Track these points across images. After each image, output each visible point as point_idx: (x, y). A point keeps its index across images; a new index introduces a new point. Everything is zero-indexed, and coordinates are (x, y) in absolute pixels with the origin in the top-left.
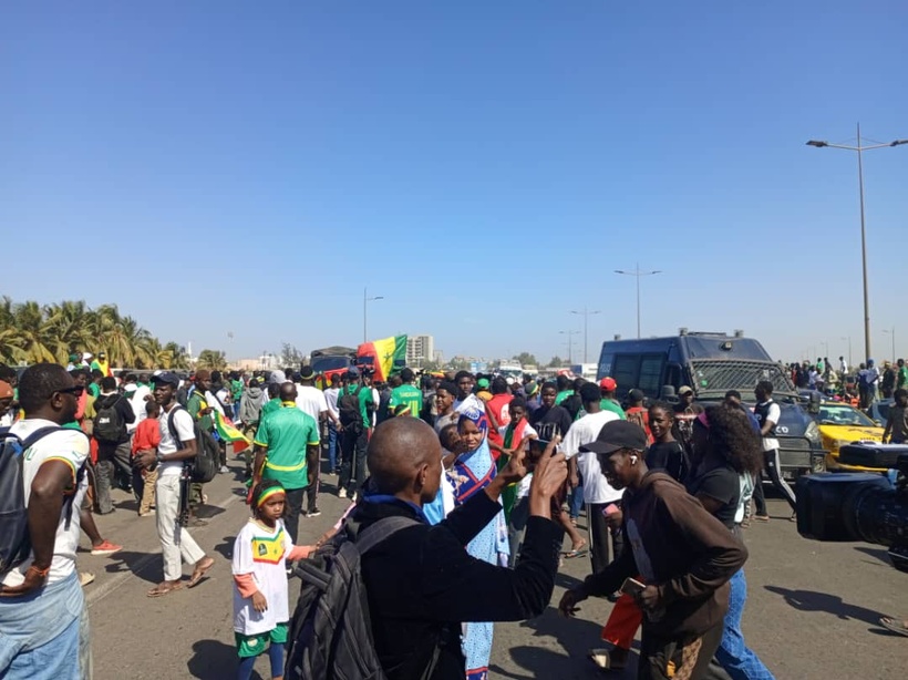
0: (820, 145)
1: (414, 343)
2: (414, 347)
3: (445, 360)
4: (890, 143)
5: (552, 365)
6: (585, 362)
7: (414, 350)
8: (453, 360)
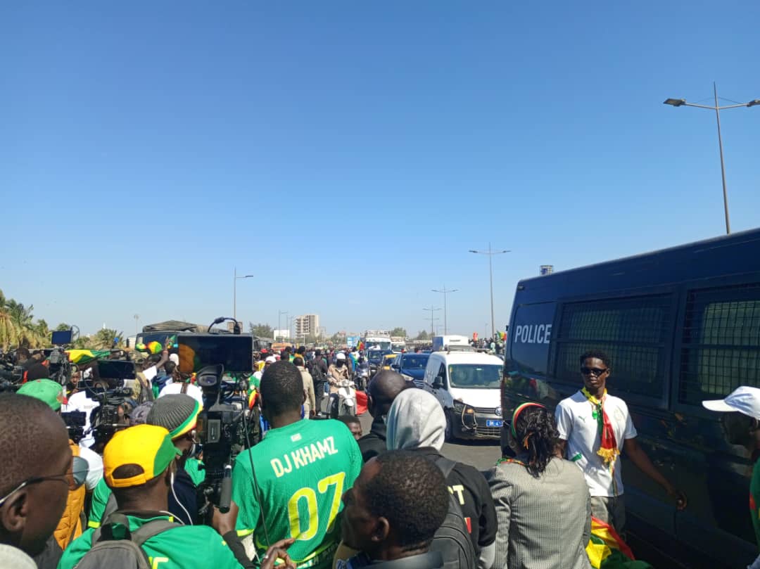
0: (679, 103)
1: (302, 322)
2: (302, 324)
3: (328, 335)
4: (747, 102)
5: (420, 338)
6: (445, 334)
7: (302, 328)
8: (335, 336)
